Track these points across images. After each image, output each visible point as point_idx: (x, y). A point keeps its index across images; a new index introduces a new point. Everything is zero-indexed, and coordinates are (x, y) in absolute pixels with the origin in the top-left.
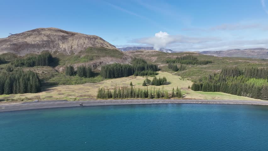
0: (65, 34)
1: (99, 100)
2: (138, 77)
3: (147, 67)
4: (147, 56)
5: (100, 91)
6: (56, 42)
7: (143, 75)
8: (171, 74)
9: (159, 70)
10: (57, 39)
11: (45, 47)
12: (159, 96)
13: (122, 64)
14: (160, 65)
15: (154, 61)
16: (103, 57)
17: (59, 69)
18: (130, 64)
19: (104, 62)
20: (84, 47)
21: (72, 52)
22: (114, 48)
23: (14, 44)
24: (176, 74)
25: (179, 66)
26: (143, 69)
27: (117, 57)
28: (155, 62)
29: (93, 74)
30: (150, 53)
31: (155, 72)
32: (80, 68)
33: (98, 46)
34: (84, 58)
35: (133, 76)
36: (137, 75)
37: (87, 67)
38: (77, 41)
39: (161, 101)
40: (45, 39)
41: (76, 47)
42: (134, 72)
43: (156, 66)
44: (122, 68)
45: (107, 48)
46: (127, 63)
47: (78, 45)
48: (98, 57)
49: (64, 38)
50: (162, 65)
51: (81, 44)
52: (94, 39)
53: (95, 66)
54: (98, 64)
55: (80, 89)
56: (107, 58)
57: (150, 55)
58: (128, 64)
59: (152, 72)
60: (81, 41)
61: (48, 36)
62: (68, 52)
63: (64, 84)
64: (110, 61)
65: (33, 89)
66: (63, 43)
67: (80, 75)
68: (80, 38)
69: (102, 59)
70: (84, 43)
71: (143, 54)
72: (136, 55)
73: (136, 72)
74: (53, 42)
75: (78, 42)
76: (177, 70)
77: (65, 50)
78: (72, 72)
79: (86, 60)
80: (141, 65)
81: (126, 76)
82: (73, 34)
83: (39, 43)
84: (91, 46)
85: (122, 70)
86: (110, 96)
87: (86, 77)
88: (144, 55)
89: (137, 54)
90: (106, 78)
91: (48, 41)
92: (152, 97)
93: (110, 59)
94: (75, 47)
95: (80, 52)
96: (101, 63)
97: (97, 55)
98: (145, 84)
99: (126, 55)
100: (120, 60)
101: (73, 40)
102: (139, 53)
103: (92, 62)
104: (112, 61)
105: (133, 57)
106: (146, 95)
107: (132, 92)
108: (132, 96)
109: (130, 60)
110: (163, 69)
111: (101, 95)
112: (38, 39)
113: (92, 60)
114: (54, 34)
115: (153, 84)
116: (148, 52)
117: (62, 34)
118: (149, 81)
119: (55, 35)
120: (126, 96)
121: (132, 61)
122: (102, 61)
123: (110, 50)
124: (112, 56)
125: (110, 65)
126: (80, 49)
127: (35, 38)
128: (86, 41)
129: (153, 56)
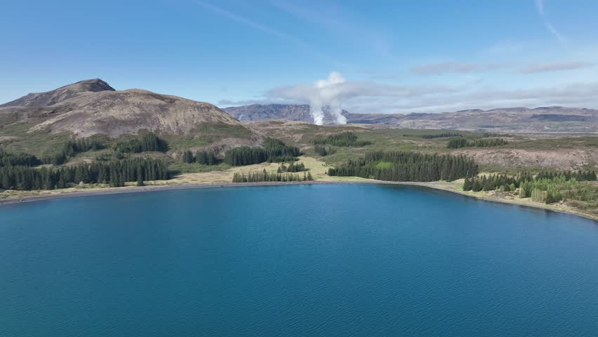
0: (163, 103)
1: (235, 183)
2: (273, 164)
3: (285, 151)
4: (287, 132)
5: (236, 175)
6: (154, 116)
7: (278, 161)
8: (314, 160)
9: (302, 154)
10: (153, 111)
11: (141, 123)
12: (291, 180)
13: (251, 147)
14: (305, 147)
15: (297, 141)
16: (225, 137)
17: (171, 155)
18: (262, 147)
19: (227, 144)
20: (195, 122)
21: (180, 131)
22: (238, 122)
23: (99, 121)
24: (321, 160)
25: (327, 148)
26: (279, 153)
27: (243, 138)
28: (299, 142)
29: (216, 161)
30: (293, 127)
31: (294, 158)
32: (201, 153)
33: (215, 120)
34: (200, 140)
35: (266, 163)
36: (271, 162)
37: (208, 152)
38: (182, 113)
39: (292, 183)
40: (137, 111)
41: (184, 123)
42: (267, 157)
43: (297, 150)
44: (251, 152)
45: (227, 124)
46: (258, 145)
47: (185, 120)
48: (218, 138)
49: (163, 109)
50: (306, 148)
51: (189, 117)
52: (206, 110)
53: (217, 150)
54: (220, 147)
55: (209, 176)
56: (231, 139)
57: (293, 130)
58: (259, 148)
59: (290, 157)
60: (189, 113)
61: (139, 106)
62: (174, 131)
63: (188, 172)
64: (235, 144)
65: (164, 176)
66: (164, 117)
67: (200, 162)
68: (186, 108)
69: (224, 141)
70: (193, 115)
71: (281, 128)
72: (271, 130)
73: (270, 158)
74: (149, 115)
75: (184, 115)
76: (325, 154)
77: (169, 128)
78: (190, 159)
79: (203, 142)
80: (276, 148)
81: (258, 163)
82: (172, 101)
83: (130, 117)
84: (204, 121)
85: (252, 156)
86: (245, 181)
87: (208, 164)
88: (284, 130)
89: (272, 128)
90: (233, 165)
91: (142, 115)
92: (285, 181)
93: (235, 140)
94: (182, 122)
95: (192, 130)
96: (223, 146)
97: (216, 134)
98: (279, 171)
99: (255, 134)
100: (248, 141)
101: (176, 111)
102: (275, 127)
103: (212, 146)
104: (237, 143)
105: (266, 137)
106: (279, 179)
107: (265, 177)
108: (265, 180)
109: (261, 141)
110: (307, 153)
111: (237, 179)
112: (126, 111)
113: (211, 142)
114: (147, 103)
115: (289, 171)
116: (290, 125)
117: (158, 102)
118: (284, 168)
119: (149, 104)
120: (261, 180)
121: (264, 143)
122: (224, 143)
123: (232, 126)
124: (236, 136)
125: (236, 149)
126: (189, 127)
127: (122, 109)
128: (196, 113)
129: (298, 132)
